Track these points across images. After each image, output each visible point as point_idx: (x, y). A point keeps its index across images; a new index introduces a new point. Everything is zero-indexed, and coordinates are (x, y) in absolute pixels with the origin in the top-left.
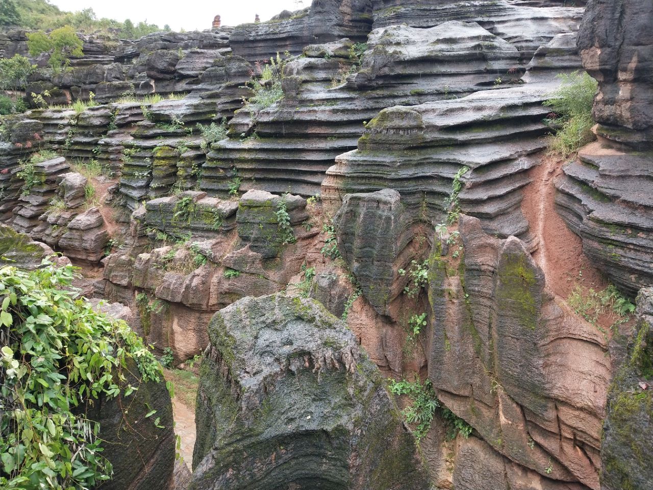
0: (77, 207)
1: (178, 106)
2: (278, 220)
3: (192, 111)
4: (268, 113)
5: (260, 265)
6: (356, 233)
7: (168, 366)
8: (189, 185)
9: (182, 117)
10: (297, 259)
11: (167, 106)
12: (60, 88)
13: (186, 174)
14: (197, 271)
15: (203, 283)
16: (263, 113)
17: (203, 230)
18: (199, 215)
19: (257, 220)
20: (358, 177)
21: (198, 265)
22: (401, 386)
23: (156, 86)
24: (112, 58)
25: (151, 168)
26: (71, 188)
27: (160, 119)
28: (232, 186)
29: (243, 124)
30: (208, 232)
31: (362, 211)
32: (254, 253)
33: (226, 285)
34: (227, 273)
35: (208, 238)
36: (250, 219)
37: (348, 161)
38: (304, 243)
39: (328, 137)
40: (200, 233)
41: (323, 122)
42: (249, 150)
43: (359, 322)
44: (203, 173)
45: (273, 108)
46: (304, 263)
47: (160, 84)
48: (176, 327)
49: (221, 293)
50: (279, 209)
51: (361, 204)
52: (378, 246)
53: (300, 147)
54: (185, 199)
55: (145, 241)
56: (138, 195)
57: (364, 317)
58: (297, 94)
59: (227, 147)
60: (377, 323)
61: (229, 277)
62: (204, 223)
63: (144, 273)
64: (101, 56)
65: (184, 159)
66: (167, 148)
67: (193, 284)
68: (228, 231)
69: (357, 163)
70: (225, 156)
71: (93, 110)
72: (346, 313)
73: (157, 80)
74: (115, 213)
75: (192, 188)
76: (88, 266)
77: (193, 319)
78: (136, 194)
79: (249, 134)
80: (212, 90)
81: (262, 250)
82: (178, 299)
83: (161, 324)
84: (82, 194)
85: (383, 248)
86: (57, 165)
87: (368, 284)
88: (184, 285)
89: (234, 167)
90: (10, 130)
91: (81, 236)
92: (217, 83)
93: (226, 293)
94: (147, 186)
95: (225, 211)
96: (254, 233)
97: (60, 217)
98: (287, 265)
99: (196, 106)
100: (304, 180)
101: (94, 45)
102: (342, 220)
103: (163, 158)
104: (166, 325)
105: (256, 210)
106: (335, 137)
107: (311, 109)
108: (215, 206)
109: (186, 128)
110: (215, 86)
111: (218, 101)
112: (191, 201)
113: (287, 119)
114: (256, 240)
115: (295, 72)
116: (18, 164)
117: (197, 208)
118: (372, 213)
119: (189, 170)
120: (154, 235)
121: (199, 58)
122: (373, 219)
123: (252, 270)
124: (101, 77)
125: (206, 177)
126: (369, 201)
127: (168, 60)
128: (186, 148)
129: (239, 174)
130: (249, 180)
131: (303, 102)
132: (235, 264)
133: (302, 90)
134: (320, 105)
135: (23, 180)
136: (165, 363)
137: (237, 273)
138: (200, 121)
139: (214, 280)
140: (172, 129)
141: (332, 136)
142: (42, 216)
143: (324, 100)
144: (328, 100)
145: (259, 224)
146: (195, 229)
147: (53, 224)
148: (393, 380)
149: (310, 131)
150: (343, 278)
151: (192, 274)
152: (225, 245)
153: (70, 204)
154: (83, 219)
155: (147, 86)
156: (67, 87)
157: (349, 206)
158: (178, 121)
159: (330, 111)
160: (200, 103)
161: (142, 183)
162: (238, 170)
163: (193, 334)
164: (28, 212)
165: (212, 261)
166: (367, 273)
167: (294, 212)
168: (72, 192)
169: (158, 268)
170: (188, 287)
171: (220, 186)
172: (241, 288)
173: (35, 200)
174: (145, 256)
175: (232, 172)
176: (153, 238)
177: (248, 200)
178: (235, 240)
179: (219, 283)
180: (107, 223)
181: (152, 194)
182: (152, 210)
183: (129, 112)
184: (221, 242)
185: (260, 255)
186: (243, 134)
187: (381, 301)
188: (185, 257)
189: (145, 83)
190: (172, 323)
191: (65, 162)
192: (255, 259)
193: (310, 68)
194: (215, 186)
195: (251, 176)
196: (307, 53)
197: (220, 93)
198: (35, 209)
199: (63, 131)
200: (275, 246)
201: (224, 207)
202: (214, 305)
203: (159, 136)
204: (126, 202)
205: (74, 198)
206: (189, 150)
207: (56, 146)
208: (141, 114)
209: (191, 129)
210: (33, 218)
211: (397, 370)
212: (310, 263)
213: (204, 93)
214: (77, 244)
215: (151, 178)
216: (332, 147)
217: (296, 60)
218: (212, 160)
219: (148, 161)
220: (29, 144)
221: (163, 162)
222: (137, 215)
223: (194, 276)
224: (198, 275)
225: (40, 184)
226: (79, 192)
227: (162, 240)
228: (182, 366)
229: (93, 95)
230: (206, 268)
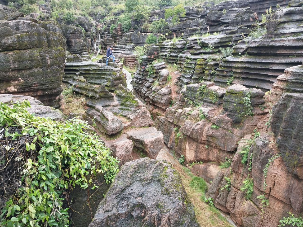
0: (163, 85)
1: (214, 39)
2: (244, 102)
3: (219, 41)
4: (255, 42)
5: (230, 125)
6: (284, 118)
7: (181, 163)
8: (209, 79)
9: (213, 44)
10: (252, 125)
11: (208, 39)
12: (172, 32)
13: (209, 73)
14: (200, 122)
15: (201, 129)
16: (253, 42)
17: (208, 102)
18: (208, 94)
19: (233, 101)
20: (297, 83)
21: (201, 120)
22: (297, 220)
23: (210, 29)
24: (199, 16)
25: (194, 69)
26: (162, 76)
27: (204, 45)
28: (228, 80)
29: (241, 48)
30: (210, 103)
31: (291, 105)
32: (229, 118)
33: (211, 132)
34: (213, 126)
35: (209, 106)
36: (230, 100)
37: (292, 72)
38: (259, 117)
39: (290, 55)
40: (206, 104)
41: (288, 46)
42: (241, 62)
43: (276, 172)
44: (217, 73)
45: (260, 38)
46: (256, 128)
47: (212, 28)
48: (187, 146)
49: (208, 136)
50: (246, 96)
51: (292, 100)
52: (296, 129)
53: (270, 61)
54: (203, 86)
55: (184, 104)
56: (186, 82)
57: (279, 170)
58: (275, 30)
59: (230, 60)
60: (288, 176)
61: (213, 128)
62: (209, 99)
63: (179, 119)
64: (195, 16)
65: (209, 65)
66: (202, 59)
67: (196, 128)
68: (219, 104)
69: (298, 74)
70: (228, 65)
71: (179, 41)
72: (269, 165)
73: (211, 26)
74: (177, 89)
75: (209, 80)
76: (163, 111)
77: (194, 145)
78: (186, 81)
79: (243, 53)
80: (233, 29)
81: (233, 117)
82: (189, 134)
83: (182, 143)
84: (166, 79)
85: (300, 131)
86: (160, 65)
87: (285, 151)
88: (192, 128)
89: (231, 71)
90: (148, 50)
91: (161, 98)
92: (236, 26)
93: (210, 136)
94: (191, 78)
95: (219, 94)
96: (230, 108)
97: (156, 88)
98: (245, 128)
99: (222, 39)
100: (269, 81)
101: (193, 11)
102: (277, 109)
103: (200, 65)
104: (184, 144)
105: (234, 95)
106: (295, 56)
107: (281, 39)
108: (216, 91)
109: (215, 50)
110: (235, 28)
111: (233, 35)
112: (205, 87)
113: (265, 45)
114: (231, 111)
115: (279, 17)
116: (147, 65)
117: (207, 91)
118: (298, 107)
119: (210, 71)
120: (188, 101)
121: (233, 13)
122: (298, 111)
123: (226, 127)
124: (188, 26)
125: (218, 75)
126: (297, 99)
127: (217, 15)
128: (211, 60)
129: (234, 75)
130: (238, 78)
131: (277, 35)
132: (217, 122)
133: (279, 28)
134: (288, 36)
135: (148, 71)
136: (180, 162)
137: (218, 127)
138: (222, 47)
139: (206, 128)
140: (208, 50)
141: (292, 55)
142: (151, 87)
143: (292, 33)
144: (295, 33)
145: (234, 103)
146: (205, 101)
147: (153, 91)
148: (293, 215)
149: (278, 52)
150: (272, 143)
151: (197, 123)
152: (216, 111)
153: (161, 83)
154: (164, 90)
155: (206, 29)
156: (174, 31)
157: (283, 101)
158: (211, 46)
159: (294, 40)
160: (224, 37)
161: (189, 76)
162: (234, 72)
163: (194, 152)
164: (147, 85)
165: (207, 119)
166: (286, 144)
167: (255, 99)
168: (162, 78)
169: (184, 117)
170: (193, 129)
171: (223, 80)
172: (218, 135)
173: (151, 80)
174: (180, 111)
175: (230, 73)
176: (187, 102)
177: (230, 90)
178: (221, 110)
179: (208, 130)
180: (173, 93)
181: (192, 81)
182: (189, 89)
183: (193, 42)
184: (215, 109)
185: (231, 120)
186: (240, 54)
187: (292, 164)
188: (197, 114)
189: (205, 28)
190: (186, 144)
191: (164, 64)
192: (228, 121)
193: (289, 14)
194: (221, 80)
195: (239, 76)
196: (291, 5)
197: (236, 31)
198: (150, 84)
199: (167, 51)
200: (241, 116)
201: (219, 92)
202: (204, 141)
203: (202, 53)
204: (182, 84)
205: (163, 81)
206: (212, 61)
207: (164, 57)
208: (197, 43)
209: (217, 50)
210: (148, 87)
211: (296, 210)
212: (259, 129)
213: (227, 32)
214: (159, 100)
215: (193, 74)
216: (290, 62)
217: (282, 10)
218: (221, 66)
219: (193, 66)
220: (153, 56)
221: (200, 66)
222: (182, 91)
223: (197, 125)
224: (199, 125)
225: (153, 73)
226: (165, 78)
227: (190, 104)
228: (187, 165)
229: (183, 34)
230: (204, 122)
